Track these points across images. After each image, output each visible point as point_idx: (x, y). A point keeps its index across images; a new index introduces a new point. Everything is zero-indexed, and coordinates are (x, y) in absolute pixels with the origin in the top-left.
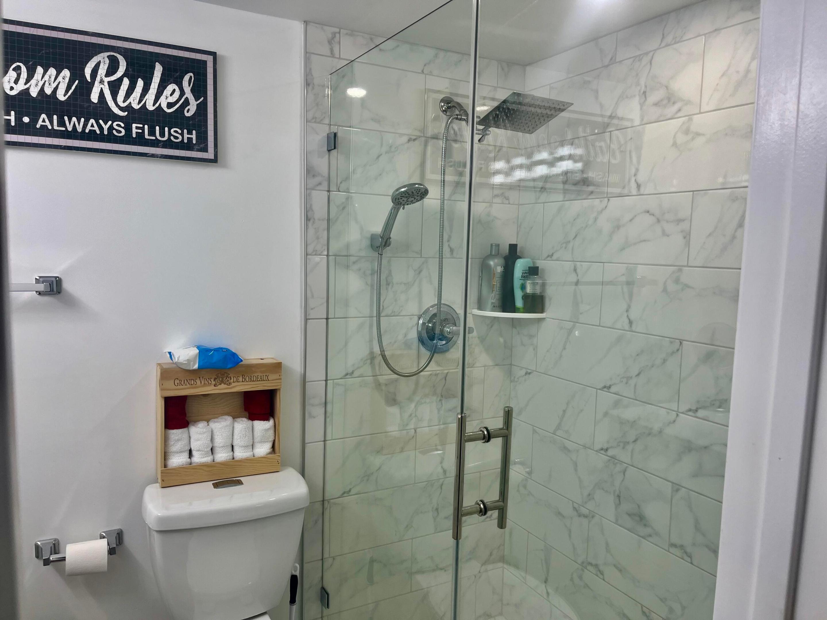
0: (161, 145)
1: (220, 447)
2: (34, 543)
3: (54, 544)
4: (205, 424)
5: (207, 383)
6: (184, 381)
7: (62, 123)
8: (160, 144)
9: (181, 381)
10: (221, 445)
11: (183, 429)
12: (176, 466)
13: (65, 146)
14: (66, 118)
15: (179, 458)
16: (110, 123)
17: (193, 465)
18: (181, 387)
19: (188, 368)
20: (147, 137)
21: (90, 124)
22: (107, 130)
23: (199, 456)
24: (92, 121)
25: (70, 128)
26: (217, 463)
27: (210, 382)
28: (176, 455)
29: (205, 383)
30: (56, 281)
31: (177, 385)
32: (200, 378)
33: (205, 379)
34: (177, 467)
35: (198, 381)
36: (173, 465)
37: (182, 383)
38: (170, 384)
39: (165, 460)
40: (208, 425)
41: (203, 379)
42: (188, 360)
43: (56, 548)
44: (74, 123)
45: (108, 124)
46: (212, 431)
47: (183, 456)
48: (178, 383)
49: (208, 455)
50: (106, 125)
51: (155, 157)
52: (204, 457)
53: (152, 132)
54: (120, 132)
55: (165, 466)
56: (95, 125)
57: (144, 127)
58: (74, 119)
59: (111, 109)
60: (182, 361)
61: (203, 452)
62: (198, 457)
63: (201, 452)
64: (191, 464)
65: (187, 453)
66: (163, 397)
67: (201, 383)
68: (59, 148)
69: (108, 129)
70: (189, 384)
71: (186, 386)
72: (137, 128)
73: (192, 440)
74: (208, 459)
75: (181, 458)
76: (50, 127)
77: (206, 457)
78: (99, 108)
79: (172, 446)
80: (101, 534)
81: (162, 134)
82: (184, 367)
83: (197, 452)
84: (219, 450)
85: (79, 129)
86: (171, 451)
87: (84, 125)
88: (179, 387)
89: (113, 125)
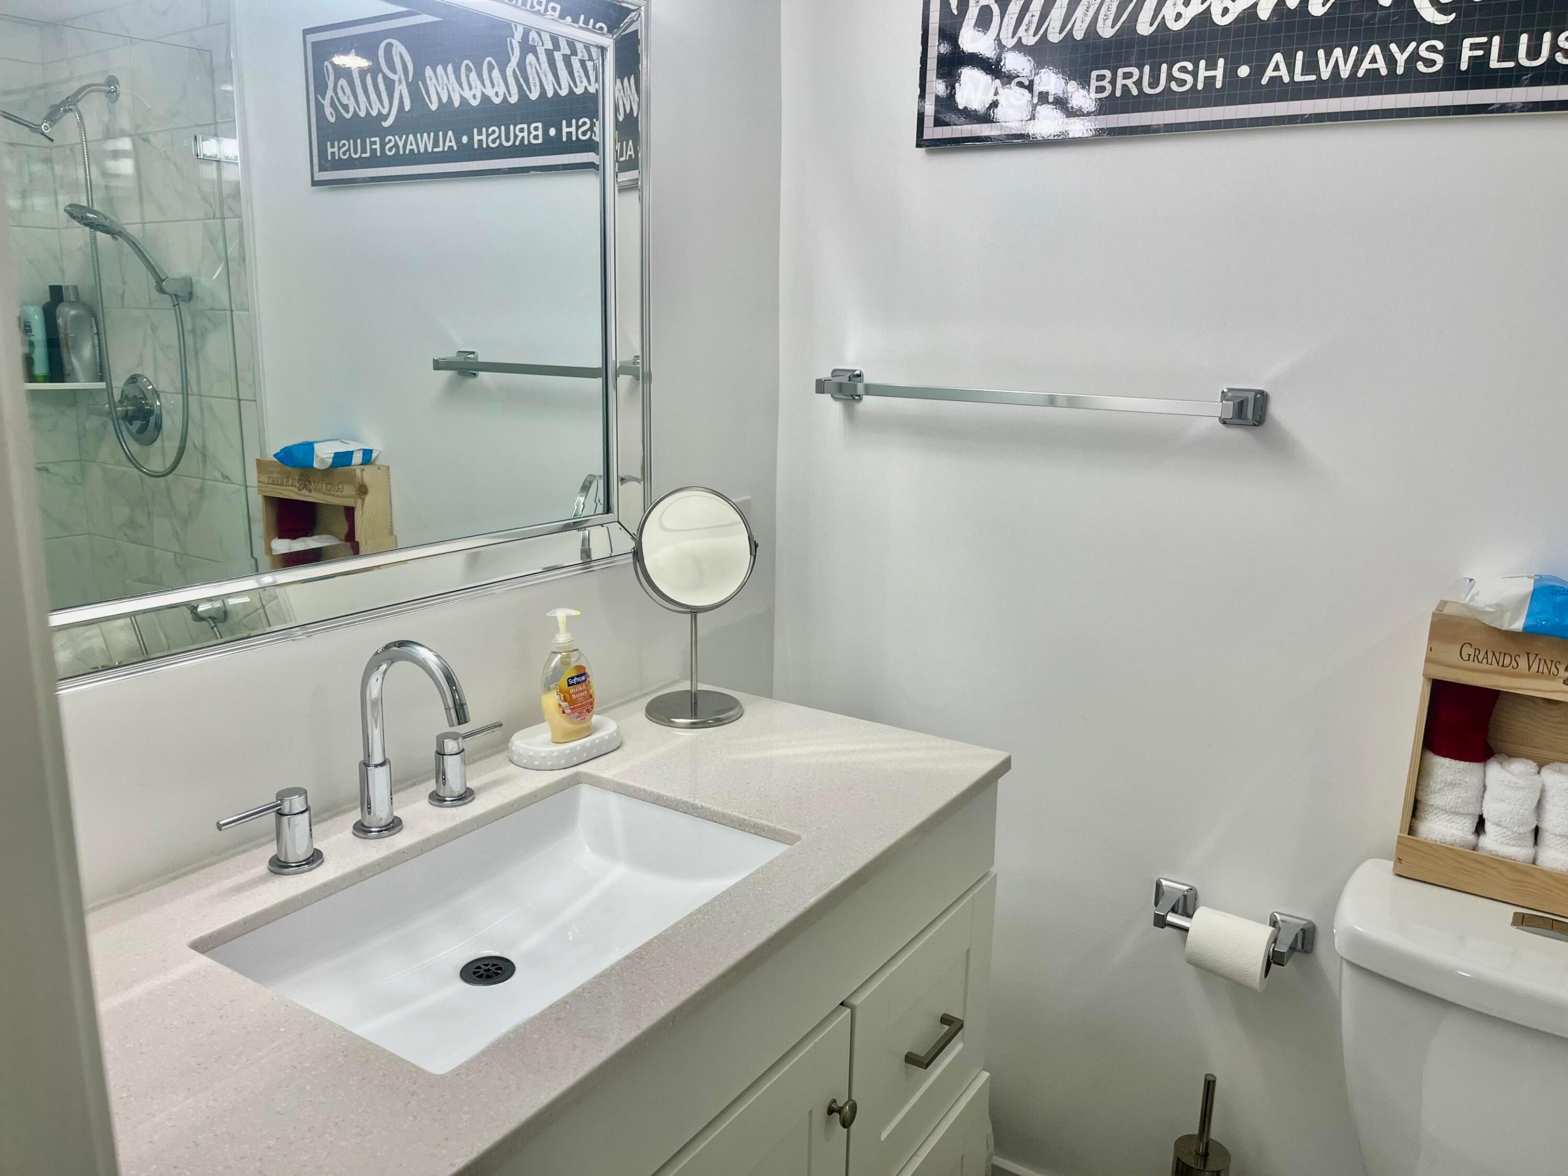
0: (1526, 79)
1: (1556, 835)
2: (1156, 880)
3: (1185, 897)
4: (1528, 767)
5: (1546, 671)
6: (1487, 653)
7: (1311, 66)
8: (1524, 78)
9: (1477, 651)
10: (1558, 831)
11: (1467, 763)
12: (1436, 841)
13: (1311, 114)
14: (1321, 53)
15: (1449, 825)
16: (1413, 45)
17: (1480, 853)
18: (1476, 665)
19: (1496, 624)
20: (1494, 64)
21: (1368, 58)
22: (1403, 64)
23: (1497, 837)
24: (1375, 49)
25: (1326, 74)
26: (1540, 870)
27: (1554, 669)
28: (1443, 817)
29: (1541, 670)
30: (1255, 399)
31: (1467, 659)
32: (1528, 654)
33: (1542, 662)
34: (1438, 843)
35: (1523, 663)
36: (1430, 836)
37: (1480, 657)
38: (1450, 653)
39: (1414, 815)
40: (1539, 772)
41: (1537, 660)
42: (1497, 605)
43: (1186, 905)
44: (1337, 61)
45: (1407, 50)
46: (1543, 791)
47: (1457, 823)
48: (1470, 655)
49: (1519, 842)
50: (1402, 54)
51: (1507, 112)
52: (1508, 844)
53: (1509, 52)
54: (1432, 63)
55: (1412, 831)
56: (1380, 58)
57: (1490, 42)
58: (1338, 52)
59: (1418, 13)
60: (1483, 605)
61: (1509, 833)
62: (1495, 838)
63: (1505, 830)
64: (1475, 848)
65: (1470, 822)
66: (1430, 679)
67: (1530, 668)
68: (1299, 121)
69: (1407, 61)
70: (1498, 663)
71: (1489, 667)
72: (1474, 47)
73: (1488, 795)
74: (1520, 852)
75: (1452, 827)
76: (1286, 79)
77: (1514, 845)
78: (1393, 17)
79: (1435, 793)
80: (1273, 914)
81: (1534, 52)
82: (1487, 620)
83: (1494, 826)
84: (1553, 840)
85: (1345, 73)
86: (1431, 803)
87: (1356, 60)
88: (1470, 664)
89: (1418, 49)
